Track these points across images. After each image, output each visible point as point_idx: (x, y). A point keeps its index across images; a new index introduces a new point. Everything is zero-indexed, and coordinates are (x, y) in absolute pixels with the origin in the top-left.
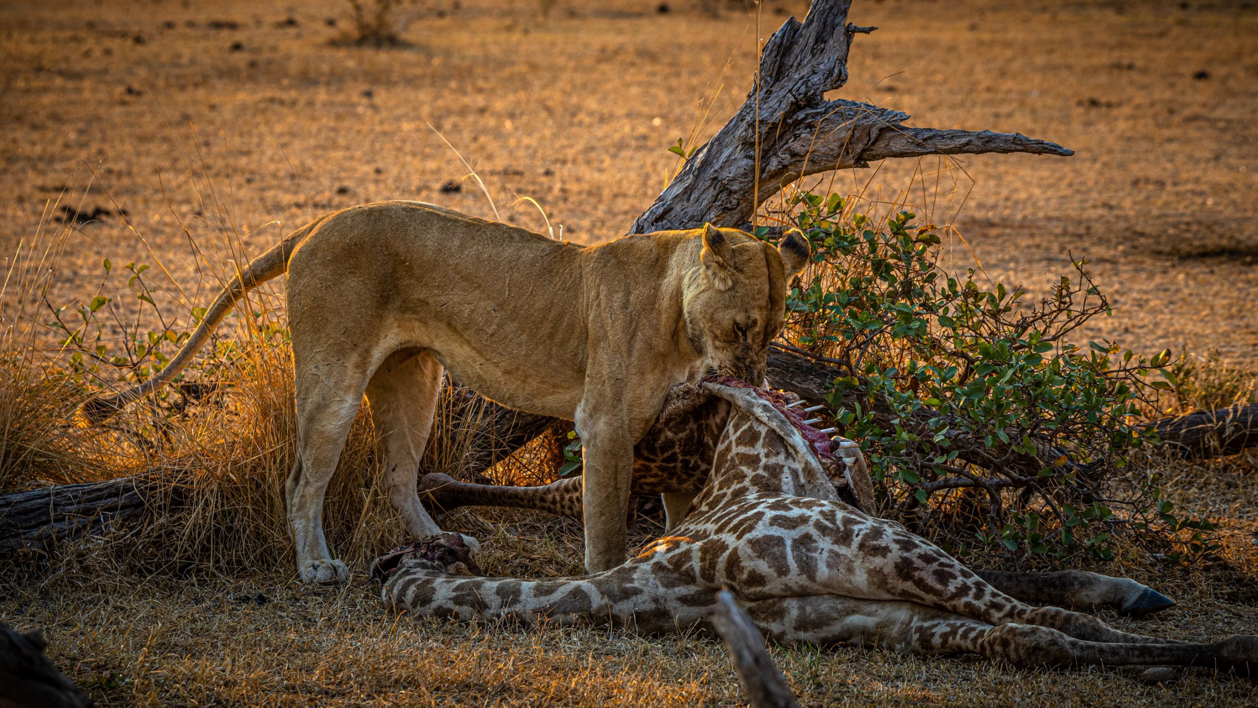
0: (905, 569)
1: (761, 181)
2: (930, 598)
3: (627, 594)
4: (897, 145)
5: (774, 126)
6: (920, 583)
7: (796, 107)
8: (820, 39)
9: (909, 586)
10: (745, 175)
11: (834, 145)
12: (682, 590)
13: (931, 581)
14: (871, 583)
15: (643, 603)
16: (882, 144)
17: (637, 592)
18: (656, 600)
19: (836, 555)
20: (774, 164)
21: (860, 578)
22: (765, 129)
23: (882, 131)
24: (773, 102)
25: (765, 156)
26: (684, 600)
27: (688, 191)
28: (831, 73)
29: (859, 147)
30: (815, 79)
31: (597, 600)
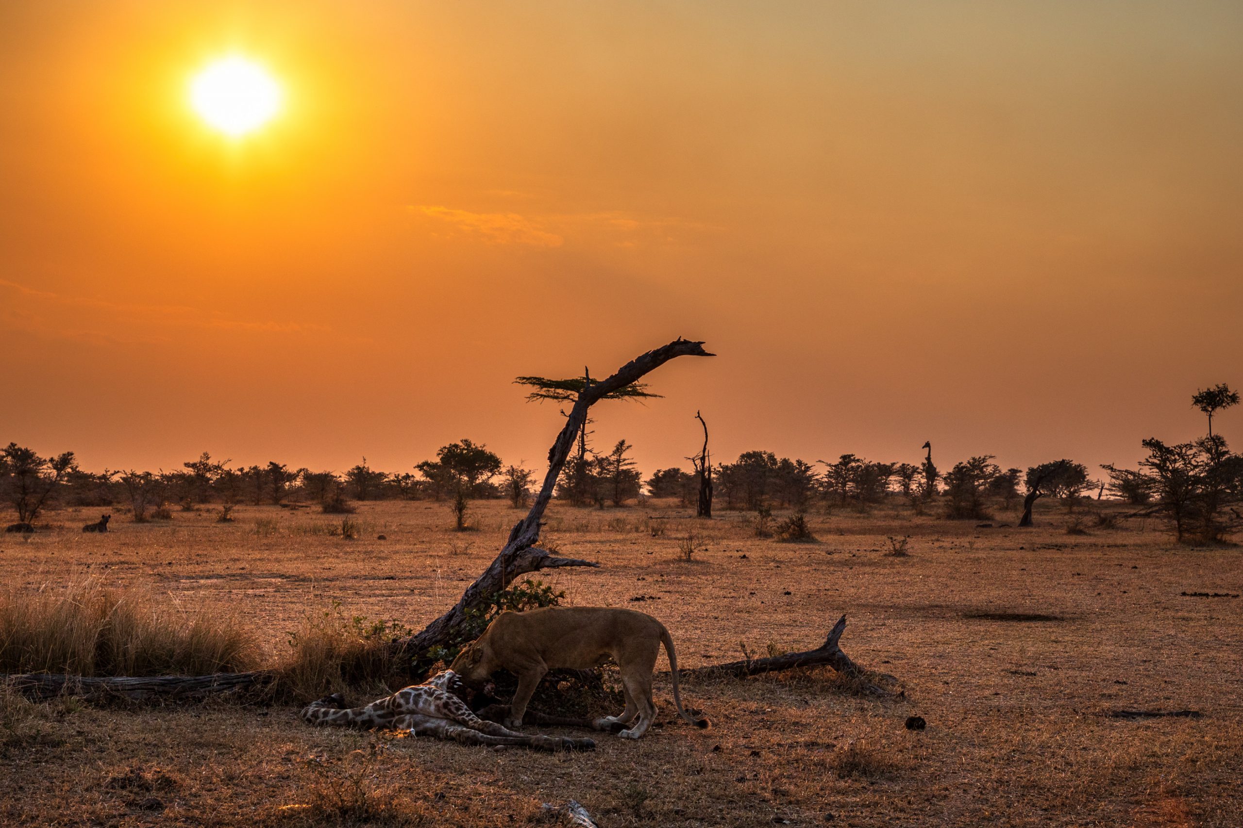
0: (446, 705)
1: (506, 575)
2: (452, 716)
3: (361, 714)
4: (547, 563)
5: (510, 556)
6: (450, 710)
7: (517, 550)
8: (528, 527)
9: (446, 711)
10: (500, 573)
11: (527, 563)
12: (379, 712)
13: (453, 709)
14: (435, 710)
15: (365, 717)
16: (542, 563)
17: (364, 713)
18: (370, 716)
19: (426, 700)
20: (509, 569)
21: (432, 708)
22: (506, 557)
23: (542, 558)
24: (510, 548)
25: (506, 568)
26: (379, 716)
27: (484, 578)
28: (530, 538)
29: (535, 564)
30: (524, 540)
31: (351, 716)
